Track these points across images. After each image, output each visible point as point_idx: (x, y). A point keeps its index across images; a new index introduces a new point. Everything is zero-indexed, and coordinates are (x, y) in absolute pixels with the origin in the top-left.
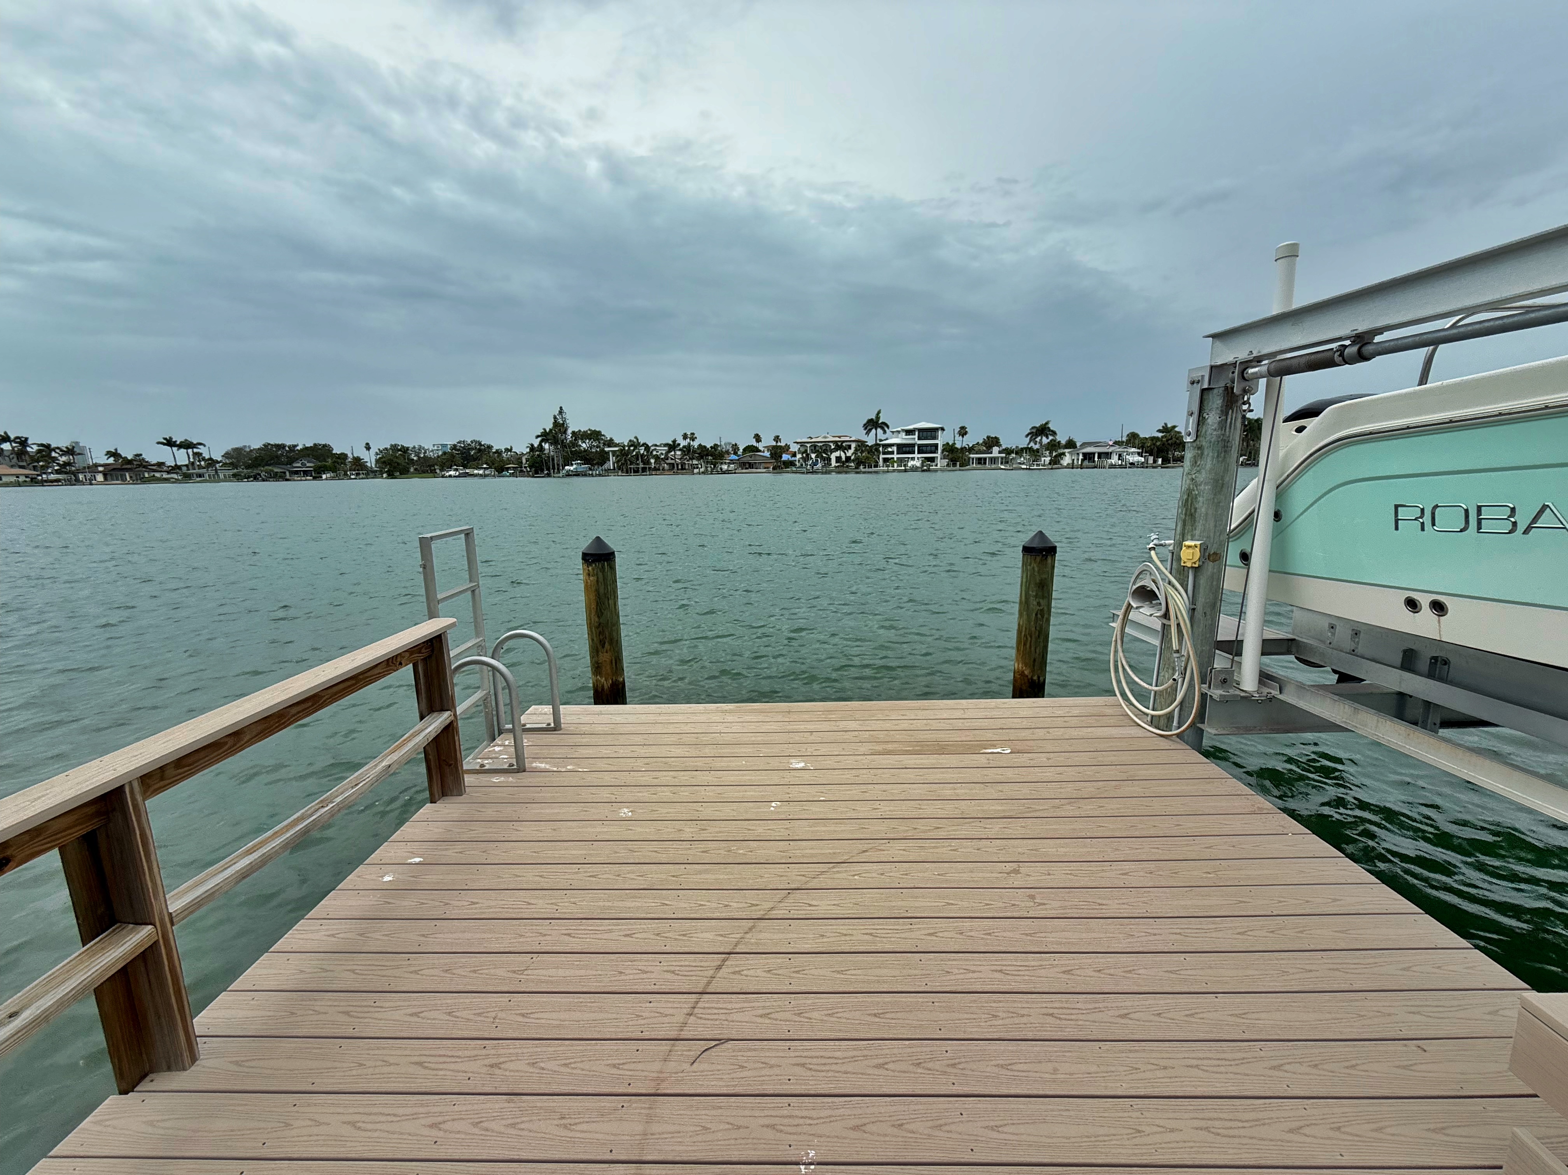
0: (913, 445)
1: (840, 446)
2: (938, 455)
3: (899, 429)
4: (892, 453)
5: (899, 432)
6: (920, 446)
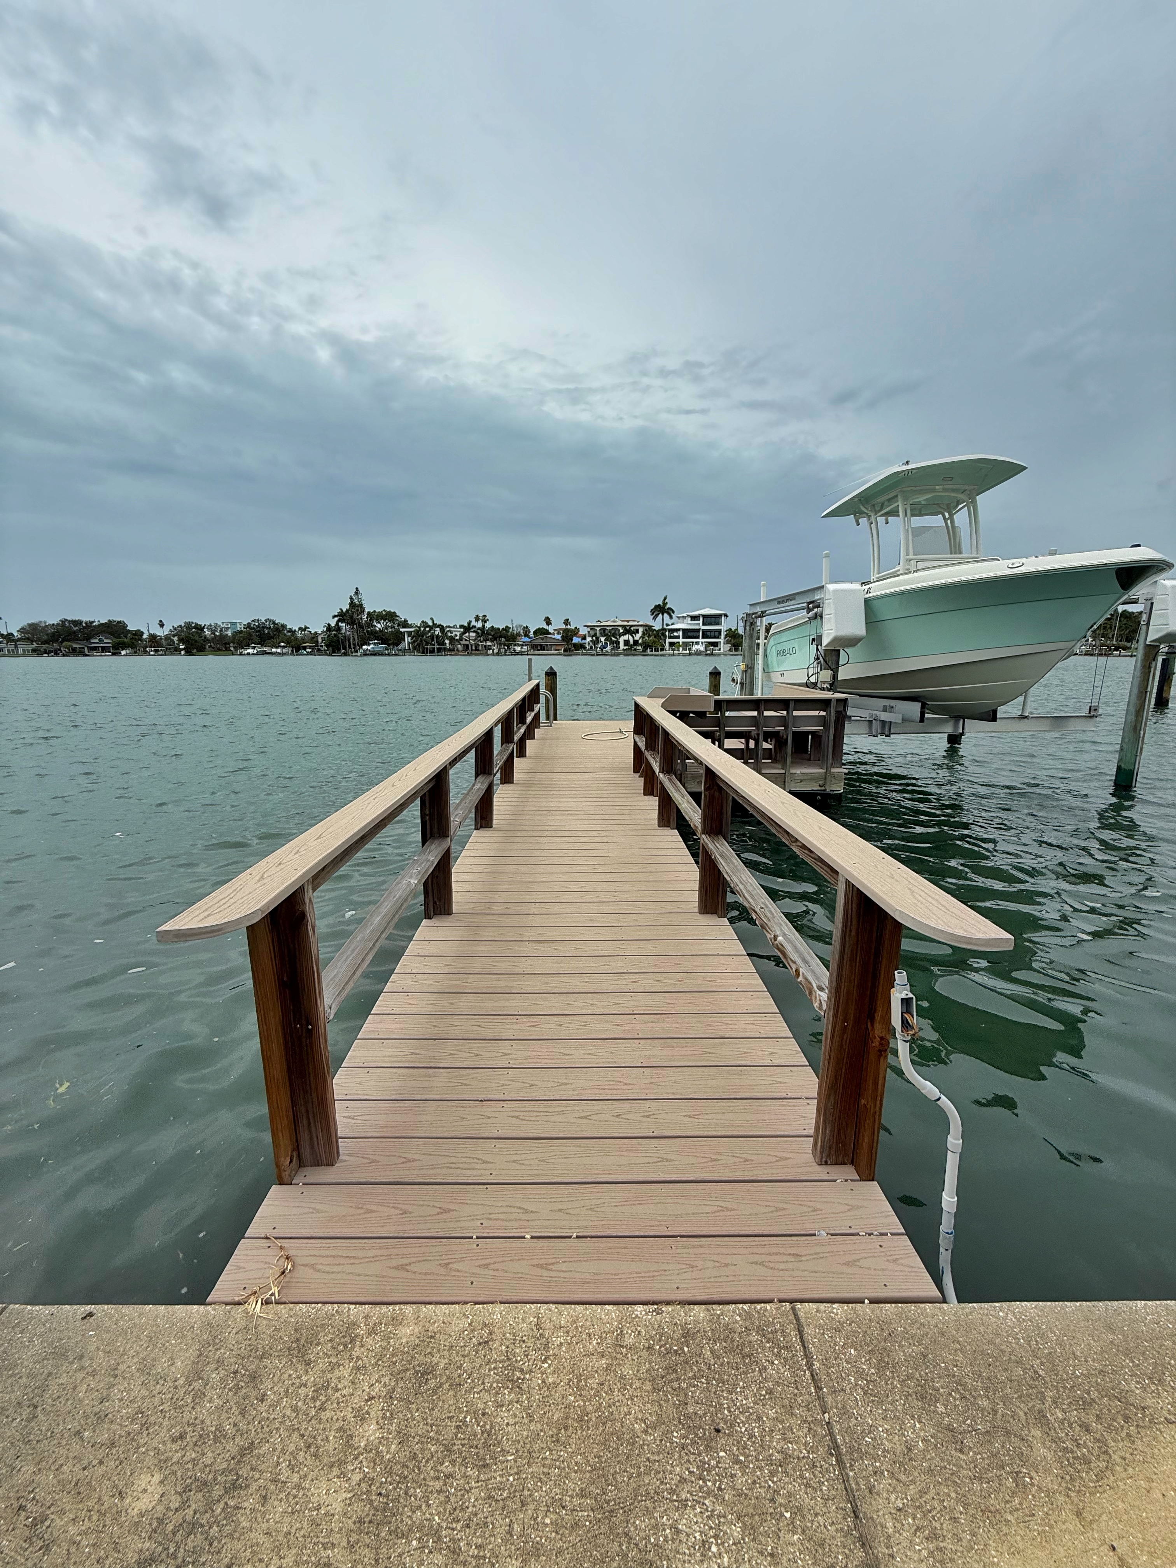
0: (698, 631)
1: (628, 630)
2: (721, 640)
3: (685, 615)
4: (678, 637)
6: (704, 632)
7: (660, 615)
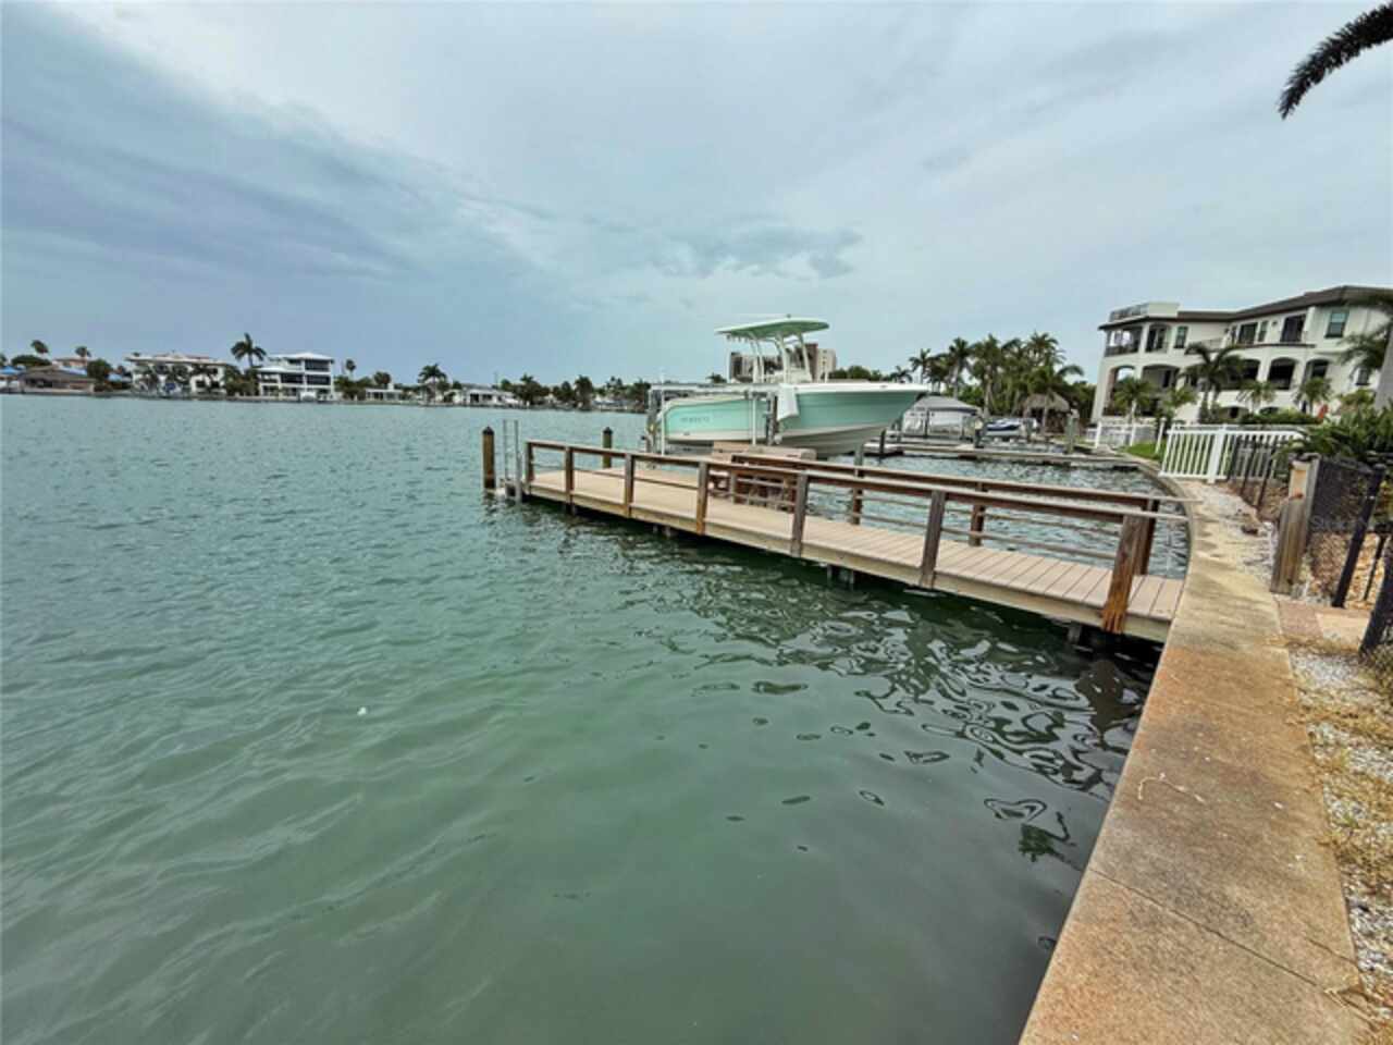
0: (300, 376)
1: (200, 369)
2: (331, 387)
3: (280, 356)
4: (275, 381)
5: (279, 360)
6: (308, 376)
7: (246, 356)
